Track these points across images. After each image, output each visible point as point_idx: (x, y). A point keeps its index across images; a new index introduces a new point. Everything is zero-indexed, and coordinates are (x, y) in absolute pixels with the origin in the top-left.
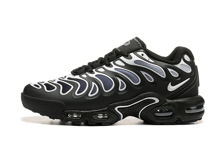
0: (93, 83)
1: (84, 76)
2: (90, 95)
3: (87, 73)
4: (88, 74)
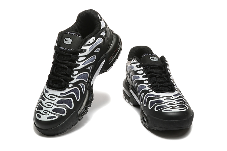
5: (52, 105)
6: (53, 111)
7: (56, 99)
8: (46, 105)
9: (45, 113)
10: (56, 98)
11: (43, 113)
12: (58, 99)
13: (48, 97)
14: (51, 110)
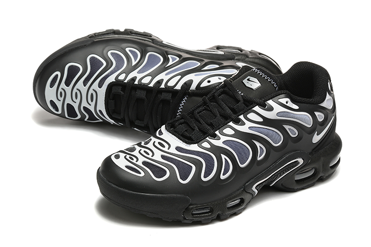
0: (223, 156)
1: (206, 145)
2: (222, 177)
3: (208, 138)
4: (211, 141)
5: (78, 101)
6: (68, 105)
7: (90, 105)
8: (75, 90)
9: (61, 93)
10: (93, 104)
11: (60, 90)
12: (92, 108)
13: (91, 91)
14: (68, 101)
